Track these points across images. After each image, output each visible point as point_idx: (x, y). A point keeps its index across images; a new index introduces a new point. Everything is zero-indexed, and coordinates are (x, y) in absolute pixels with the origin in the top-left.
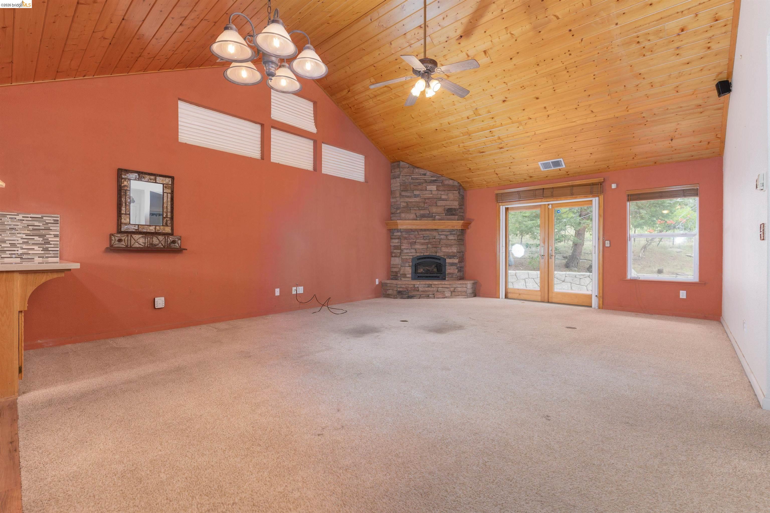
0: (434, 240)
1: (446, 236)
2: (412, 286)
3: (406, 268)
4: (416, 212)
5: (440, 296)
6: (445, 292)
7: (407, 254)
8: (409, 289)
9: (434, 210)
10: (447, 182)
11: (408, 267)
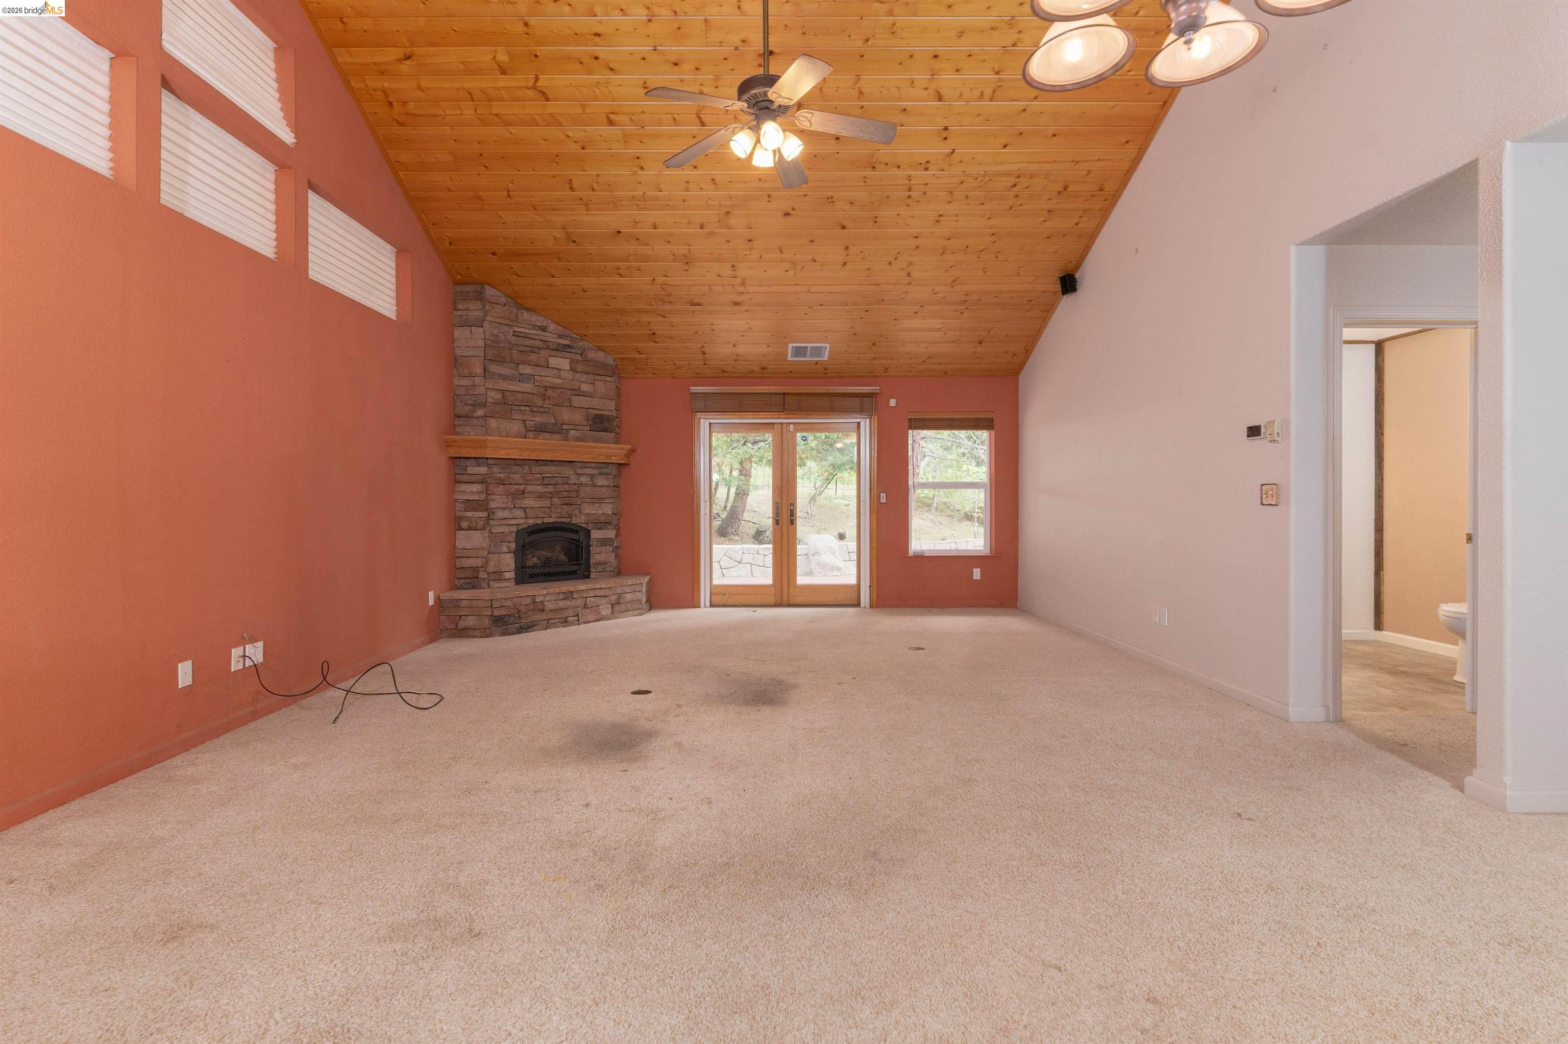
0: (567, 487)
1: (592, 477)
2: (528, 600)
3: (503, 556)
4: (525, 418)
5: (591, 617)
6: (601, 607)
7: (504, 522)
8: (523, 609)
9: (566, 415)
10: (591, 355)
11: (506, 554)
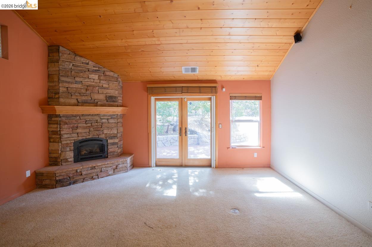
0: (96, 124)
1: (108, 120)
2: (74, 172)
3: (67, 152)
4: (77, 98)
5: (105, 175)
6: (108, 171)
7: (68, 139)
8: (71, 175)
9: (96, 97)
10: (108, 73)
11: (69, 152)
